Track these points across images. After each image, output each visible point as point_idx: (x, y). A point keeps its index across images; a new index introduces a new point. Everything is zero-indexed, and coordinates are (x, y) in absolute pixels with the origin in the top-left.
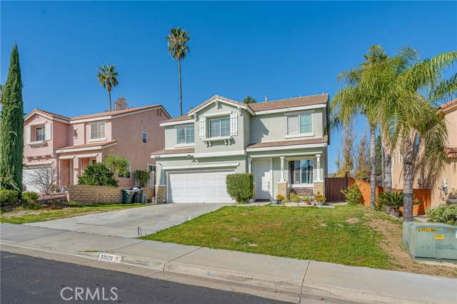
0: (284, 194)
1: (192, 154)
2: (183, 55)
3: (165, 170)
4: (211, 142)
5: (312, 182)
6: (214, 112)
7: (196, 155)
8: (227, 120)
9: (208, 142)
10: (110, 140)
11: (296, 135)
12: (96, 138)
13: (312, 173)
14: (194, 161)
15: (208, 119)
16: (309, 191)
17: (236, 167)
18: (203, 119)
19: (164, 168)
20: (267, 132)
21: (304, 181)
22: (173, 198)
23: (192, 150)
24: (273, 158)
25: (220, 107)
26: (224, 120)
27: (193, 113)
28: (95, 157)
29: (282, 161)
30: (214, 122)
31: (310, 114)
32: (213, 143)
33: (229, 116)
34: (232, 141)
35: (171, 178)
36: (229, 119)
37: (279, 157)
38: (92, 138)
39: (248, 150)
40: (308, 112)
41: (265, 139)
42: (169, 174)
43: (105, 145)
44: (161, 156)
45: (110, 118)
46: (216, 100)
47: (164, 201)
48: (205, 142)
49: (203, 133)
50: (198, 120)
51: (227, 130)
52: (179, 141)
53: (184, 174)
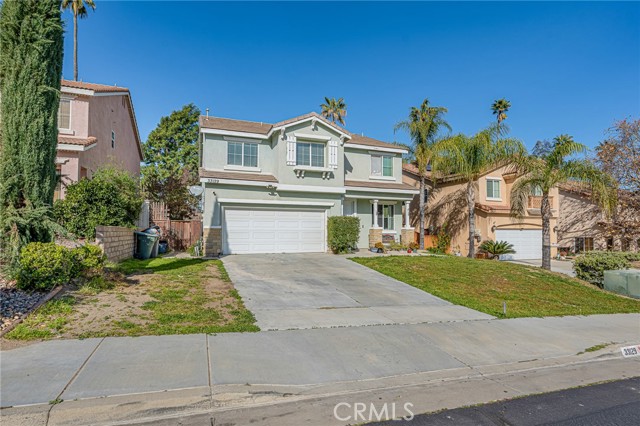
1: (274, 185)
3: (222, 204)
4: (305, 172)
6: (306, 133)
7: (281, 187)
8: (320, 146)
9: (301, 171)
10: (83, 136)
13: (392, 220)
14: (273, 194)
15: (298, 139)
16: (391, 238)
17: (329, 207)
18: (292, 138)
19: (220, 200)
20: (350, 169)
21: (386, 227)
22: (230, 247)
23: (272, 179)
24: (358, 200)
25: (316, 129)
26: (316, 146)
27: (283, 128)
29: (376, 205)
30: (301, 145)
31: (391, 157)
32: (309, 174)
33: (326, 142)
34: (331, 175)
35: (227, 216)
36: (325, 146)
37: (373, 199)
39: (347, 188)
40: (390, 155)
41: (349, 177)
42: (225, 209)
43: (89, 144)
44: (221, 181)
45: (91, 93)
46: (314, 119)
47: (218, 251)
48: (296, 171)
49: (292, 157)
50: (285, 138)
51: (319, 160)
52: (231, 160)
53: (251, 211)
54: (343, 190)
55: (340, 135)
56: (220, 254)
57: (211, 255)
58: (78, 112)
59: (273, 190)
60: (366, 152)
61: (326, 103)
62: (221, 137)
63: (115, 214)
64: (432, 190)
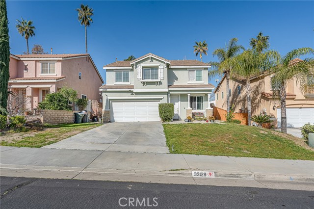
0: (191, 115)
1: (132, 90)
2: (88, 23)
3: (110, 100)
4: (146, 82)
5: (202, 109)
6: (148, 64)
7: (135, 90)
8: (155, 69)
9: (144, 82)
10: (60, 76)
11: (194, 82)
12: (47, 73)
13: (202, 104)
14: (132, 94)
15: (143, 67)
16: (201, 114)
17: (161, 99)
18: (140, 67)
19: (109, 98)
20: (177, 79)
21: (198, 108)
22: (115, 119)
23: (132, 87)
24: (181, 95)
25: (152, 61)
26: (154, 69)
27: (134, 63)
28: (49, 88)
29: (189, 97)
30: (146, 70)
31: (201, 70)
32: (148, 83)
33: (158, 67)
34: (160, 83)
35: (114, 105)
36: (157, 69)
37: (187, 94)
38: (42, 73)
39: (170, 89)
40: (200, 69)
41: (176, 83)
42: (112, 102)
43: (59, 79)
44: (108, 90)
45: (61, 59)
46: (150, 56)
47: (109, 120)
48: (142, 82)
49: (140, 76)
50: (136, 67)
51: (155, 76)
52: (117, 79)
53: (124, 103)
54: (167, 90)
55: (164, 63)
56: (110, 122)
57: (105, 122)
58: (58, 67)
59: (132, 92)
60: (186, 69)
61: (197, 45)
63: (62, 105)
64: (242, 87)
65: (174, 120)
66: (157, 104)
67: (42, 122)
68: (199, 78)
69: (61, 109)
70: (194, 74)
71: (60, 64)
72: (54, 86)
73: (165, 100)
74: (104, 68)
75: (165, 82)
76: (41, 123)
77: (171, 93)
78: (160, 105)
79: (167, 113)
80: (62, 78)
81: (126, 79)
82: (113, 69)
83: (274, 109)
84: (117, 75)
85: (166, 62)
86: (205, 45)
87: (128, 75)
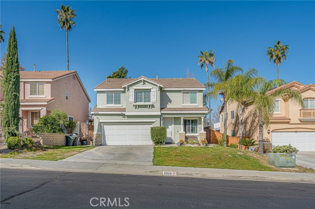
0: (184, 139)
1: (123, 113)
2: (70, 27)
3: (101, 123)
4: (138, 105)
5: (197, 132)
6: (140, 86)
7: (127, 113)
8: (148, 92)
9: (136, 106)
10: (49, 98)
11: (188, 105)
12: (36, 94)
13: (197, 128)
14: (124, 117)
15: (135, 90)
16: (195, 138)
17: (153, 122)
18: (132, 90)
19: (100, 121)
20: (170, 101)
21: (193, 131)
22: (107, 142)
23: (124, 110)
24: (174, 117)
25: (144, 84)
26: (146, 92)
27: (126, 86)
28: (40, 110)
29: (182, 120)
30: (138, 92)
32: (140, 106)
33: (150, 89)
34: (153, 106)
35: (105, 128)
36: (150, 92)
37: (180, 117)
38: (31, 95)
39: (162, 112)
40: (195, 92)
41: (169, 106)
42: (103, 125)
43: (49, 101)
44: (100, 113)
45: (51, 80)
46: (142, 79)
47: (100, 144)
48: (134, 105)
49: (132, 99)
50: (128, 90)
51: (148, 99)
52: (108, 102)
53: (115, 126)
54: (159, 113)
55: (157, 86)
56: (101, 145)
57: (97, 145)
58: (47, 88)
59: (124, 115)
60: (180, 91)
61: (202, 55)
62: (103, 92)
63: (55, 128)
65: (166, 143)
66: (149, 127)
67: (42, 143)
68: (193, 101)
69: (54, 132)
70: (188, 96)
71: (50, 85)
72: (45, 108)
73: (157, 123)
74: (95, 90)
75: (158, 106)
76: (41, 145)
77: (164, 116)
78: (152, 129)
79: (159, 137)
80: (52, 100)
81: (118, 101)
82: (104, 91)
83: (268, 133)
84: (108, 97)
85: (159, 85)
86: (211, 55)
87: (119, 97)
